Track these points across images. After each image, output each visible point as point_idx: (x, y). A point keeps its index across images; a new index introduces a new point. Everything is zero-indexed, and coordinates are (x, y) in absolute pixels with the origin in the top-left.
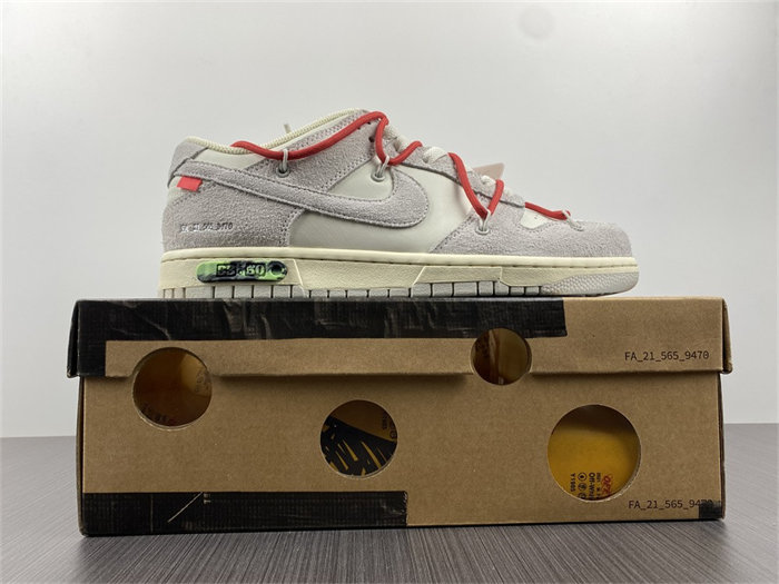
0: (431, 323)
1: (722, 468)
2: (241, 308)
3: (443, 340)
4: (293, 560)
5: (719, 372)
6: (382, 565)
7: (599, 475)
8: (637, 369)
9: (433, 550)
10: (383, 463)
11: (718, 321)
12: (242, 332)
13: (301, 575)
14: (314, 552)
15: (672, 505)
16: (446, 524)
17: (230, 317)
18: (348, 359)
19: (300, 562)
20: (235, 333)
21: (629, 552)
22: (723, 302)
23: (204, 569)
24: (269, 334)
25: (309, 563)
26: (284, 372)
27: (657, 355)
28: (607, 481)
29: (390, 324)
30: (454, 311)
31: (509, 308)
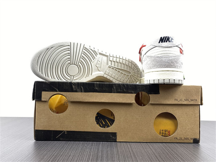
0: (125, 90)
1: (199, 130)
2: (76, 84)
3: (127, 94)
4: (86, 153)
5: (199, 105)
6: (111, 155)
7: (167, 130)
8: (178, 103)
9: (125, 152)
10: (111, 125)
11: (200, 91)
12: (76, 90)
13: (88, 157)
14: (92, 151)
15: (186, 139)
16: (127, 141)
17: (73, 86)
18: (103, 98)
19: (88, 153)
20: (75, 91)
21: (179, 155)
22: (201, 87)
23: (62, 154)
24: (83, 91)
25: (91, 154)
26: (86, 101)
27: (183, 100)
28: (169, 132)
29: (114, 90)
30: (130, 87)
31: (145, 87)
